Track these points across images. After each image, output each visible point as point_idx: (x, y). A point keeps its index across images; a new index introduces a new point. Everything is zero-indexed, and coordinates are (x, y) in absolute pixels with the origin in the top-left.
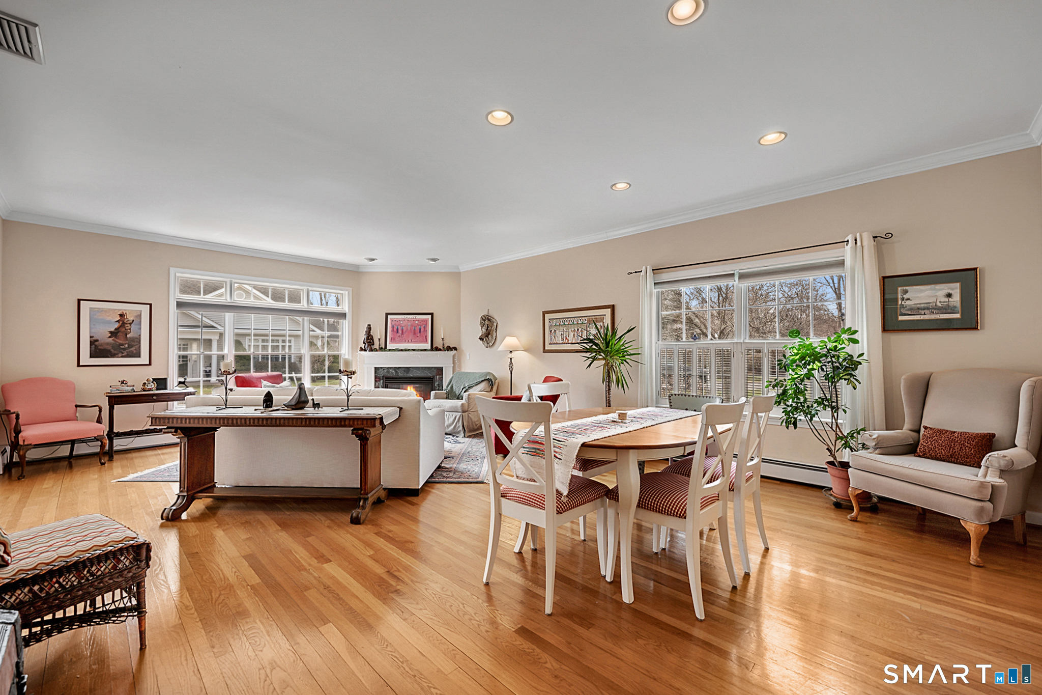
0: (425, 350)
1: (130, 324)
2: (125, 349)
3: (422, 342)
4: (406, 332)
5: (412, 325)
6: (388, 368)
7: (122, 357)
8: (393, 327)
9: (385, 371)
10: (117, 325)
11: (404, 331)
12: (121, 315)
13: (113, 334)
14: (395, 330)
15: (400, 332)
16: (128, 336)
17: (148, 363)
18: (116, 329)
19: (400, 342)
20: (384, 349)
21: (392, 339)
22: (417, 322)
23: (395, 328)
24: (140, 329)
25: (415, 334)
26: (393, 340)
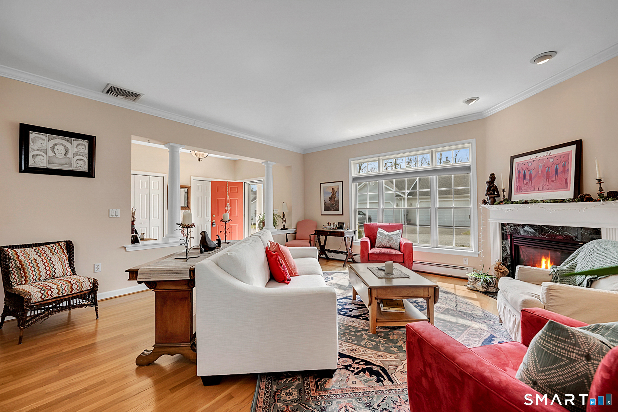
0: (563, 201)
1: (336, 193)
2: (334, 206)
3: (559, 188)
4: (535, 176)
5: (544, 166)
6: (515, 225)
7: (333, 210)
8: (519, 173)
9: (513, 228)
10: (331, 194)
11: (533, 175)
12: (333, 189)
13: (330, 199)
14: (521, 175)
15: (528, 177)
16: (335, 199)
17: (342, 214)
18: (331, 196)
19: (528, 190)
20: (508, 201)
21: (517, 189)
22: (552, 160)
23: (522, 173)
24: (339, 195)
25: (548, 177)
26: (519, 189)
